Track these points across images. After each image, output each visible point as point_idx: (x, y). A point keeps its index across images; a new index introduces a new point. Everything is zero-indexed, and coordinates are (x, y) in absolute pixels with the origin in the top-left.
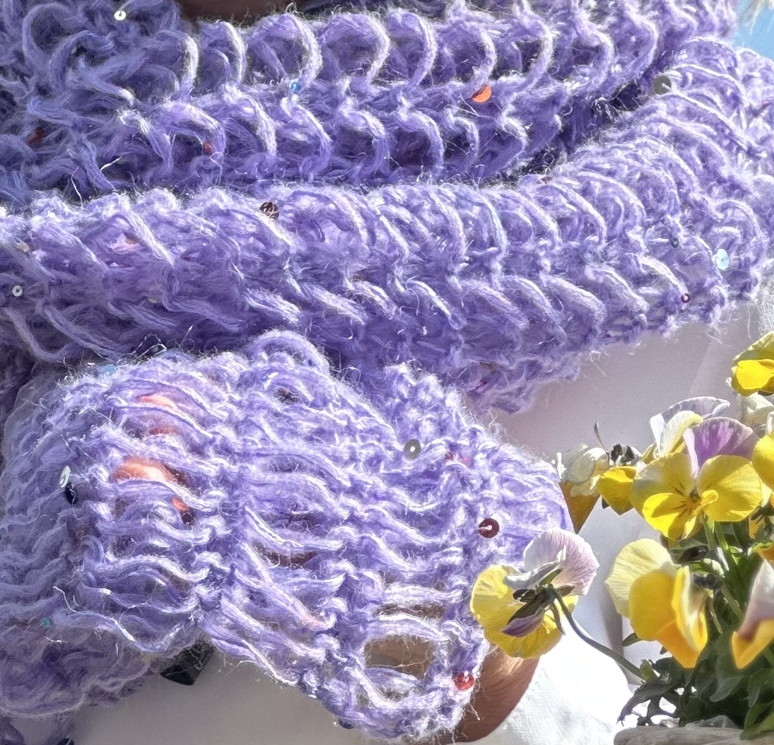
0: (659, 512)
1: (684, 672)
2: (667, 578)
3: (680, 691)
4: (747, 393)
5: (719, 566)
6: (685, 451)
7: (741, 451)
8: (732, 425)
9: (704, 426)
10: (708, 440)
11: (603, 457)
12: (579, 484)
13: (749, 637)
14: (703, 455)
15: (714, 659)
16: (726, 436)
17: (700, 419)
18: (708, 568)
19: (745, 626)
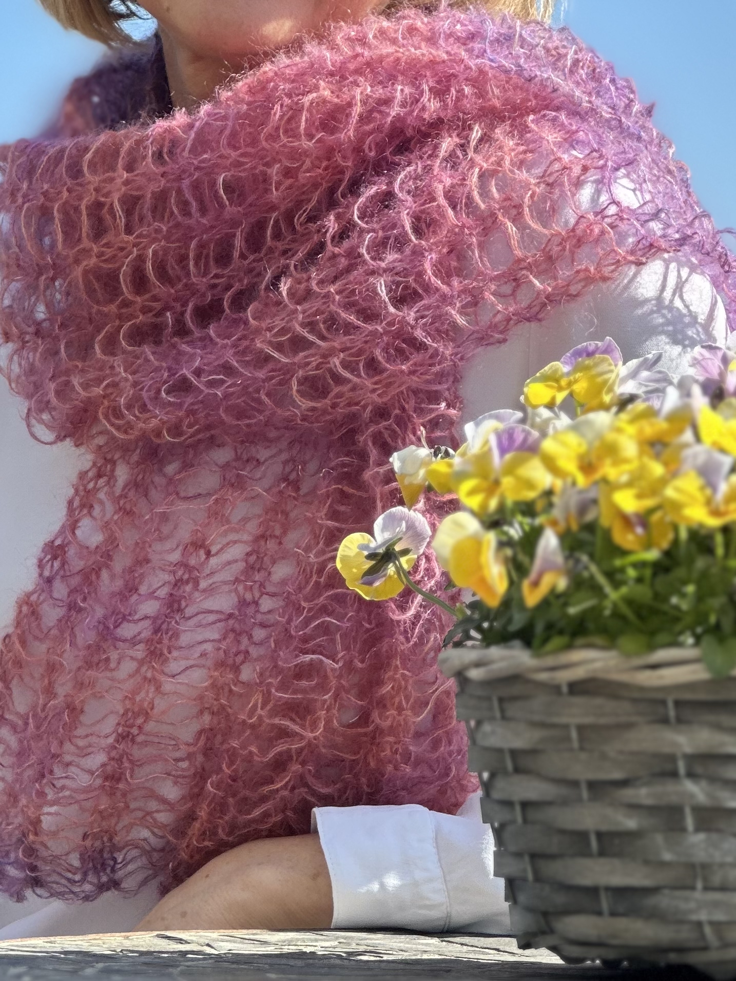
0: (472, 492)
1: (489, 610)
2: (476, 543)
3: (486, 625)
4: (535, 407)
5: (515, 532)
6: (490, 450)
7: (531, 449)
8: (524, 430)
9: (504, 431)
10: (506, 442)
11: (428, 455)
12: (411, 475)
13: (536, 584)
14: (503, 451)
15: (511, 601)
16: (519, 438)
17: (500, 426)
18: (506, 534)
19: (533, 575)
